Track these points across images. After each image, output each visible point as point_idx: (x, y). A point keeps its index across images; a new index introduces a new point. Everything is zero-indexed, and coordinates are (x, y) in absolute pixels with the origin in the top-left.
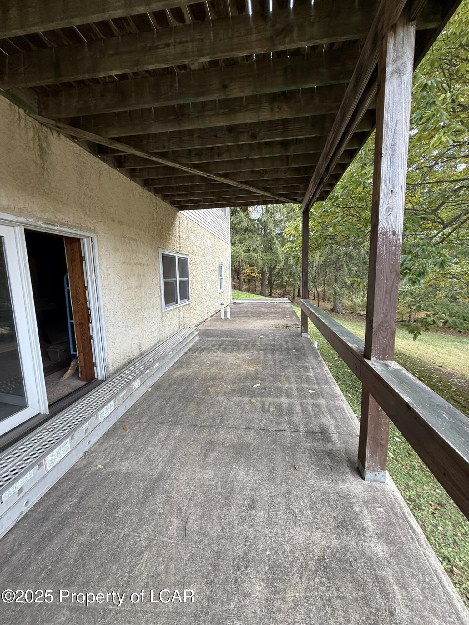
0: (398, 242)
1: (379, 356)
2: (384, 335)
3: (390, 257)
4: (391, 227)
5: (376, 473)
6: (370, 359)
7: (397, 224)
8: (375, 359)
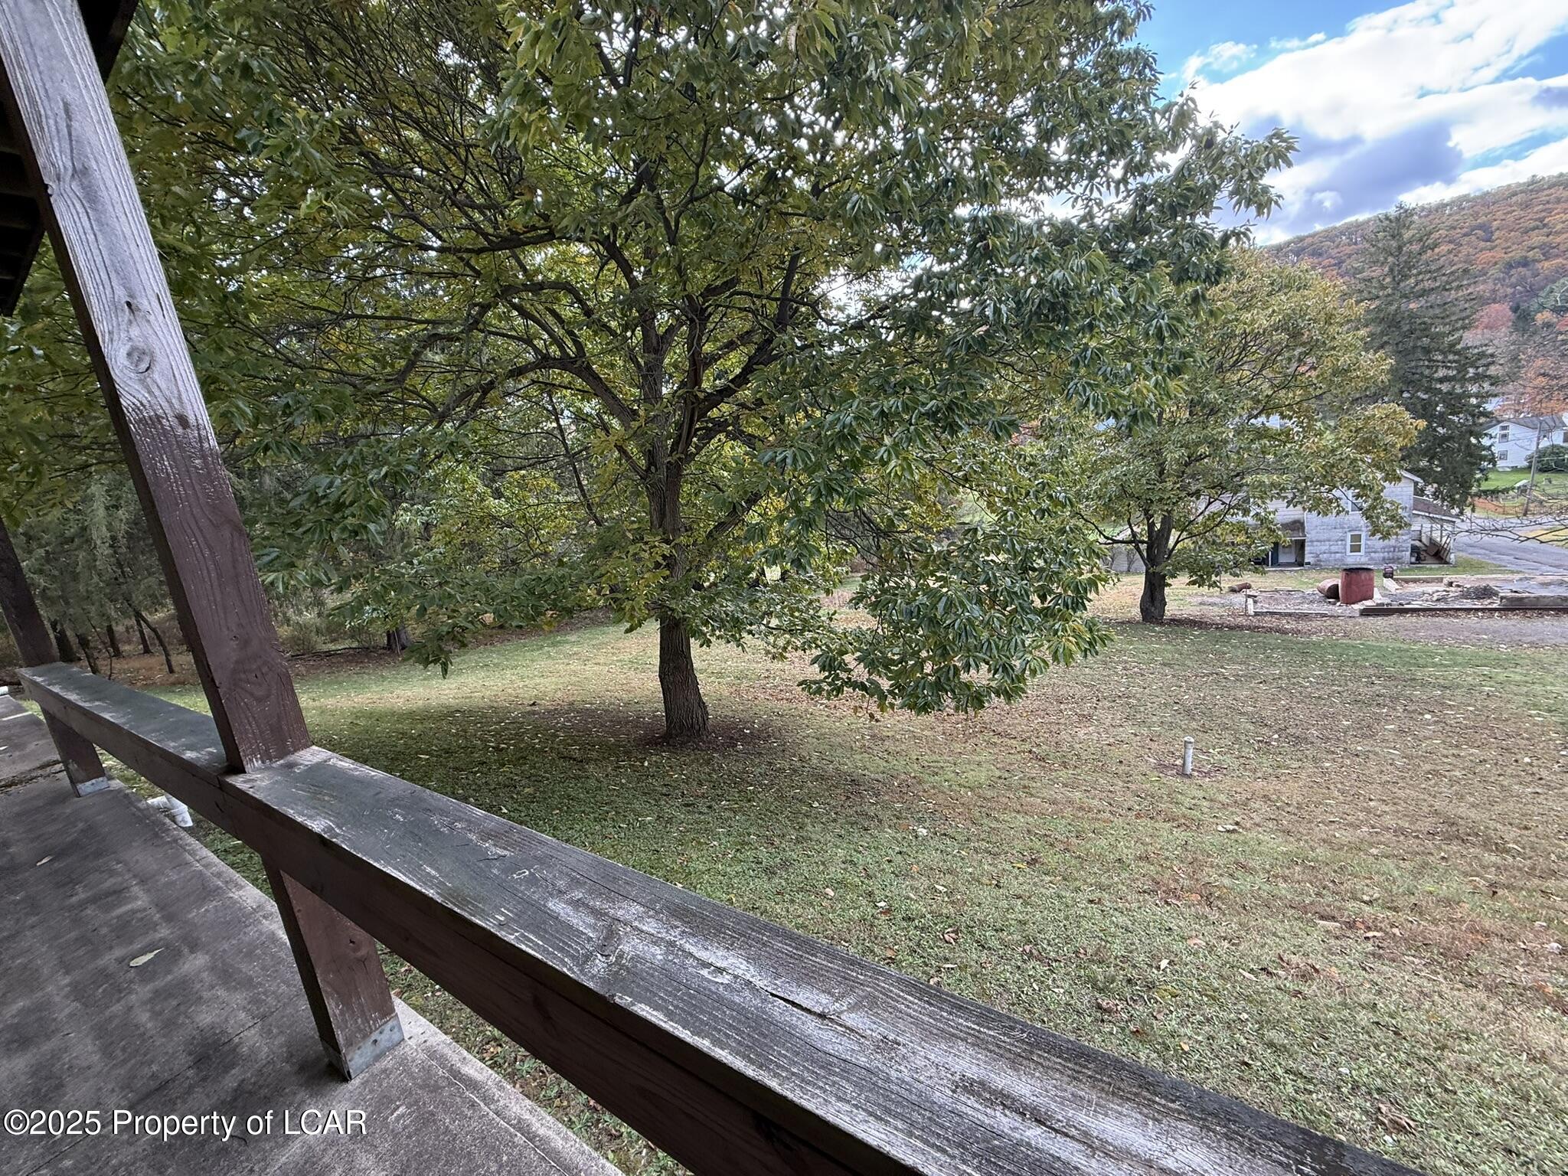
0: (206, 445)
1: (267, 750)
2: (260, 692)
3: (197, 487)
4: (165, 404)
5: (373, 1037)
6: (243, 771)
7: (184, 396)
8: (258, 764)
